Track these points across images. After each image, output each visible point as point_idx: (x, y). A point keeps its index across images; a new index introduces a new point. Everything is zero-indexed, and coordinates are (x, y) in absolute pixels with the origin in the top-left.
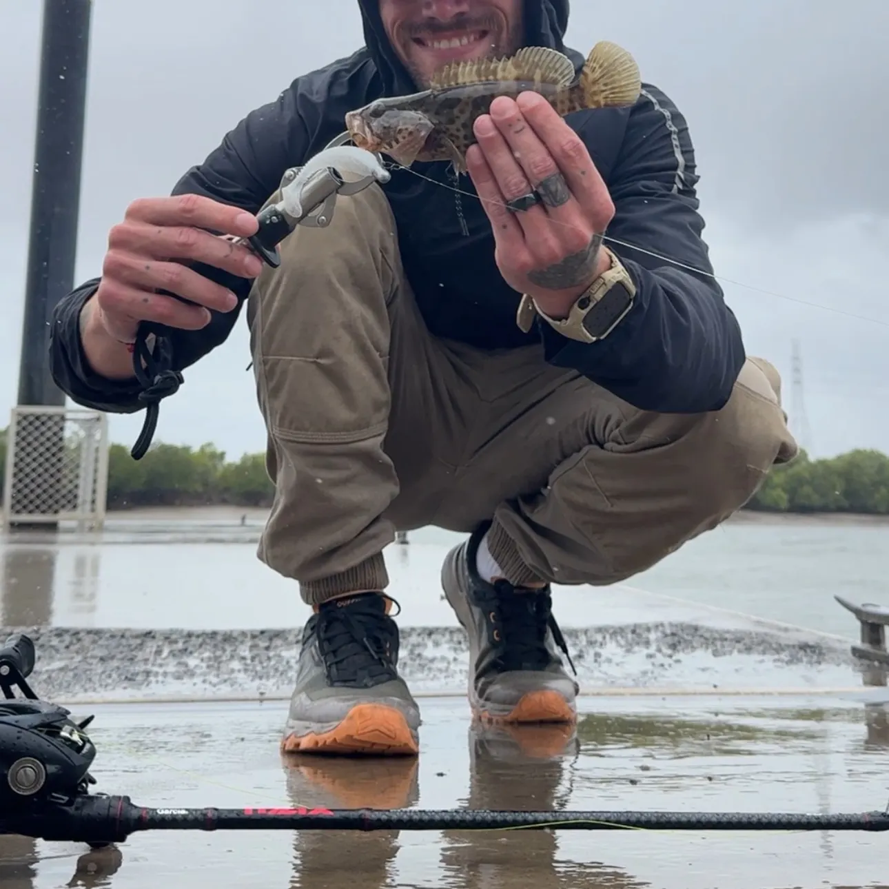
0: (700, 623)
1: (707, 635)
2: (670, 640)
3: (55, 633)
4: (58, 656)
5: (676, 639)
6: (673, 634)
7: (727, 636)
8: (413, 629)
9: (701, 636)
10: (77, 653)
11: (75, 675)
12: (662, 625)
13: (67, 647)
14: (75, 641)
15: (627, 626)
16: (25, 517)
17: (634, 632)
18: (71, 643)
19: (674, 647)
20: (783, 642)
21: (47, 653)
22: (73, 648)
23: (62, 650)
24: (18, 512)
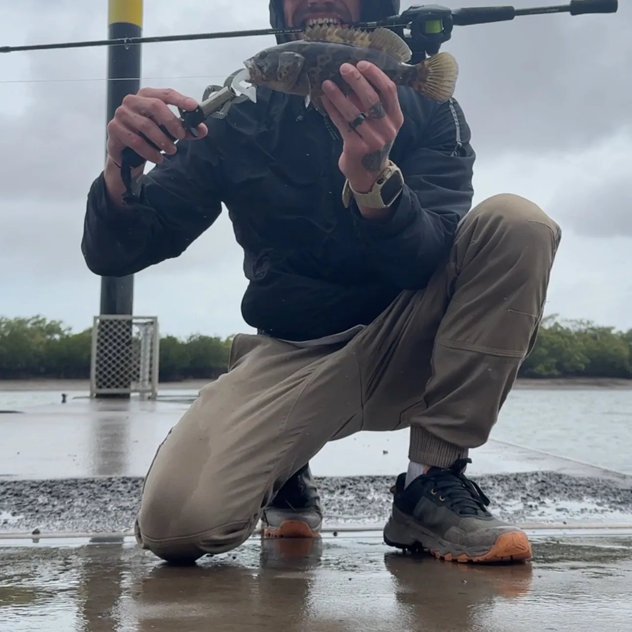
0: (563, 472)
1: (567, 482)
2: (540, 486)
3: (122, 481)
4: (123, 499)
5: (544, 485)
6: (543, 481)
7: (582, 482)
8: (361, 477)
9: (563, 483)
10: (135, 496)
11: (133, 513)
12: (537, 474)
13: (129, 492)
14: (134, 487)
15: (512, 475)
16: (105, 391)
17: (515, 479)
18: (132, 489)
19: (542, 491)
20: (620, 487)
21: (115, 497)
22: (133, 492)
23: (126, 494)
24: (100, 387)
